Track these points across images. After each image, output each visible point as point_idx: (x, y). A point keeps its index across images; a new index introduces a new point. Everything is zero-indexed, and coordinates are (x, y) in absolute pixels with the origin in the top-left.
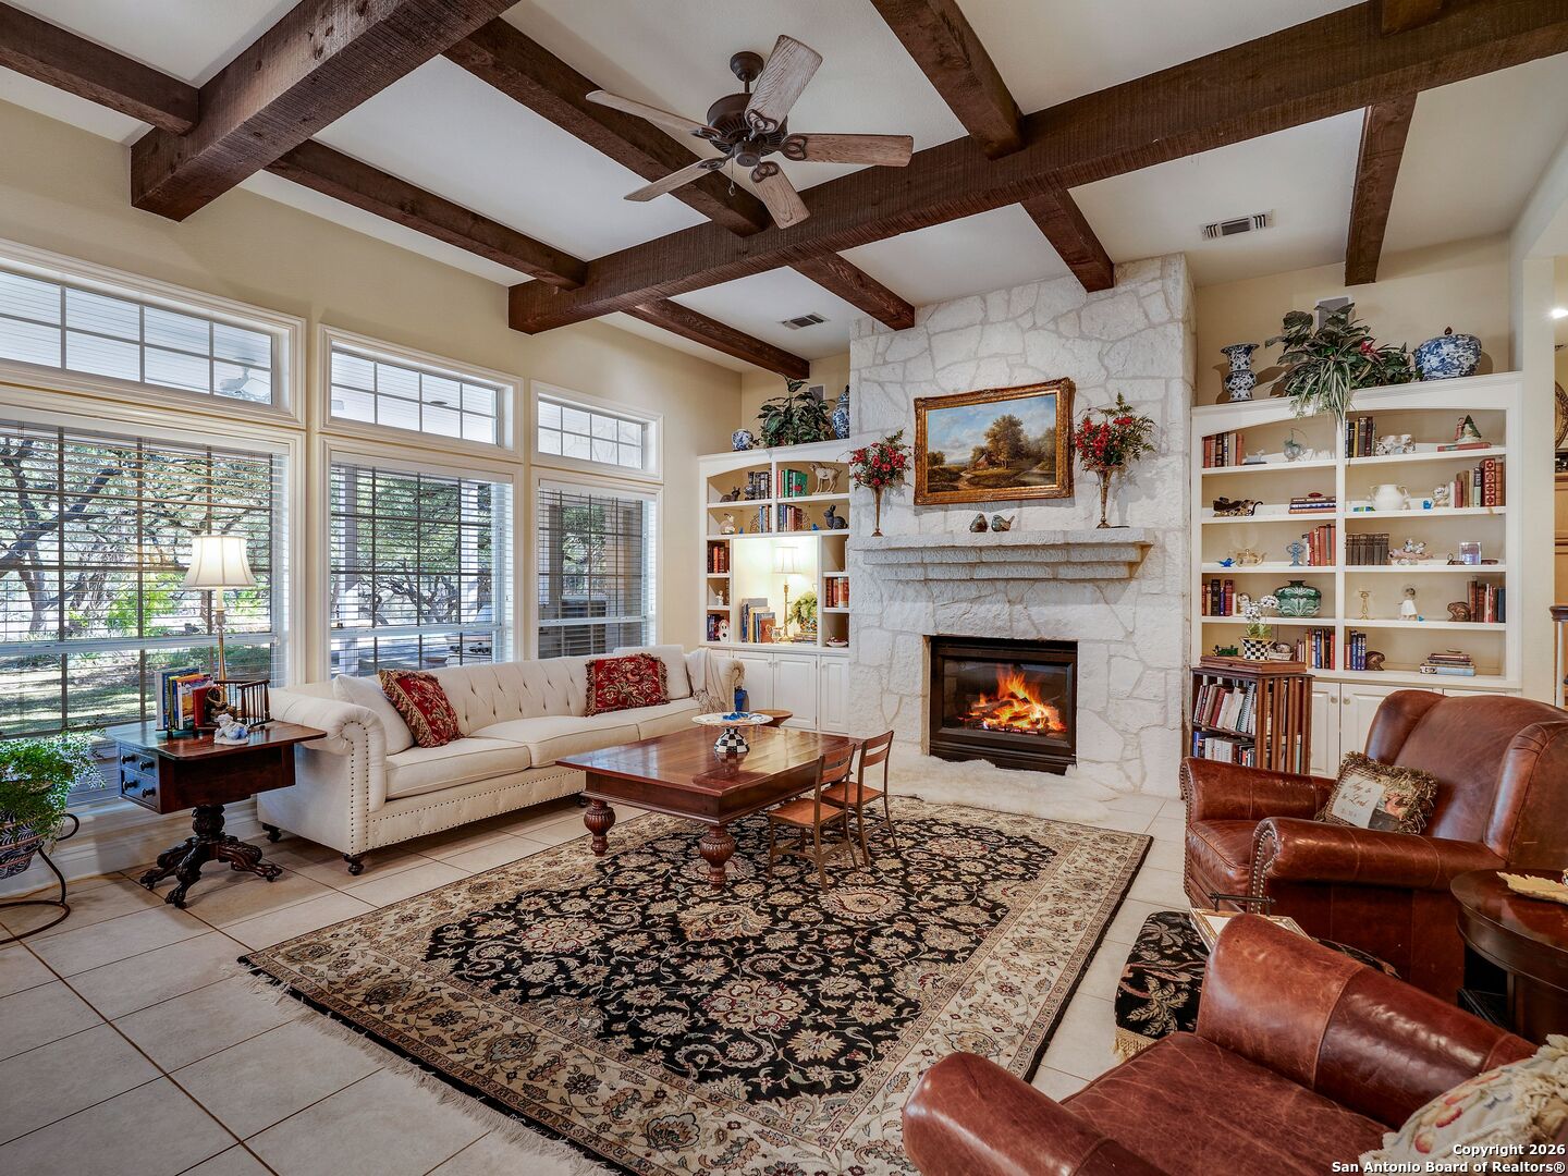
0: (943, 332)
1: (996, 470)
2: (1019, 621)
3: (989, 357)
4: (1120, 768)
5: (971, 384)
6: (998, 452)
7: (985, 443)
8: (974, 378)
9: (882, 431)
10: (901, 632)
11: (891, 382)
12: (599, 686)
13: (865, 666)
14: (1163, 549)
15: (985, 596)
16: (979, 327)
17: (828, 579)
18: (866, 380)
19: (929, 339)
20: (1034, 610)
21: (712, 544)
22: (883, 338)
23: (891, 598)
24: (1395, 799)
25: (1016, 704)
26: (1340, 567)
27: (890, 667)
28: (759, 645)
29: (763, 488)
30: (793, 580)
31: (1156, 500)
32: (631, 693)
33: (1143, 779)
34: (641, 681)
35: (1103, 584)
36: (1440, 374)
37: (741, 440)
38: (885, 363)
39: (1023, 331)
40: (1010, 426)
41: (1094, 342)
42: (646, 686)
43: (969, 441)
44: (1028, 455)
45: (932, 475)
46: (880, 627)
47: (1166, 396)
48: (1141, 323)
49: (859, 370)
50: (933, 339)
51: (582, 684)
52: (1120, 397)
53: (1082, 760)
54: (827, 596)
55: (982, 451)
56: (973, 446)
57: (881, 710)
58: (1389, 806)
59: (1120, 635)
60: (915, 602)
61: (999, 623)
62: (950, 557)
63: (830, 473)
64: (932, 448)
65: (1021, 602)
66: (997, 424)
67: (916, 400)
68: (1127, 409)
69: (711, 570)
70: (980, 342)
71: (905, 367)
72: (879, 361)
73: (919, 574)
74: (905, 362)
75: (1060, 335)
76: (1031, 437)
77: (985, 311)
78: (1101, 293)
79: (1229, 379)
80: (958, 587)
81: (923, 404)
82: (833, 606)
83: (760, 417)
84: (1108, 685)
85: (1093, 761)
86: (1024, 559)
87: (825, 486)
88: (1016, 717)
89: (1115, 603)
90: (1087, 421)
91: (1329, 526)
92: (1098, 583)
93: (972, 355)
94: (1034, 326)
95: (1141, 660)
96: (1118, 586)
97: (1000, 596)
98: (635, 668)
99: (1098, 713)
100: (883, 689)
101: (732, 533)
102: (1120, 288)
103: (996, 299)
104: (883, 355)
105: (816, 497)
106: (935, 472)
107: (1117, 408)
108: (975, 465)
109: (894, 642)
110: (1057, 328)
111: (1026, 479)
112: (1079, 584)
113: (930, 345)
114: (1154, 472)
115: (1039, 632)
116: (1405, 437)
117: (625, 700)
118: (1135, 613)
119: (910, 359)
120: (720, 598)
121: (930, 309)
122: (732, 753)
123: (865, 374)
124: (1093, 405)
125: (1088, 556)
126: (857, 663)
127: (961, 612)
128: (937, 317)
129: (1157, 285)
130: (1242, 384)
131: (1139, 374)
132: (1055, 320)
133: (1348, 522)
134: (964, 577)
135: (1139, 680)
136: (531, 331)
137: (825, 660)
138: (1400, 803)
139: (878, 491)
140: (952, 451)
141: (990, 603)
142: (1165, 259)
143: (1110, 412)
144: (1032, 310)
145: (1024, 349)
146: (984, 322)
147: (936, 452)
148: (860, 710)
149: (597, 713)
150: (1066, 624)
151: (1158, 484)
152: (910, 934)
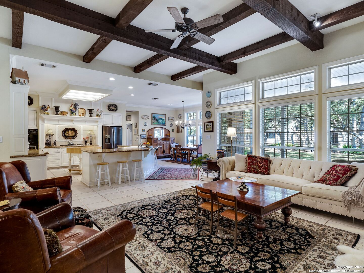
152: (162, 232)
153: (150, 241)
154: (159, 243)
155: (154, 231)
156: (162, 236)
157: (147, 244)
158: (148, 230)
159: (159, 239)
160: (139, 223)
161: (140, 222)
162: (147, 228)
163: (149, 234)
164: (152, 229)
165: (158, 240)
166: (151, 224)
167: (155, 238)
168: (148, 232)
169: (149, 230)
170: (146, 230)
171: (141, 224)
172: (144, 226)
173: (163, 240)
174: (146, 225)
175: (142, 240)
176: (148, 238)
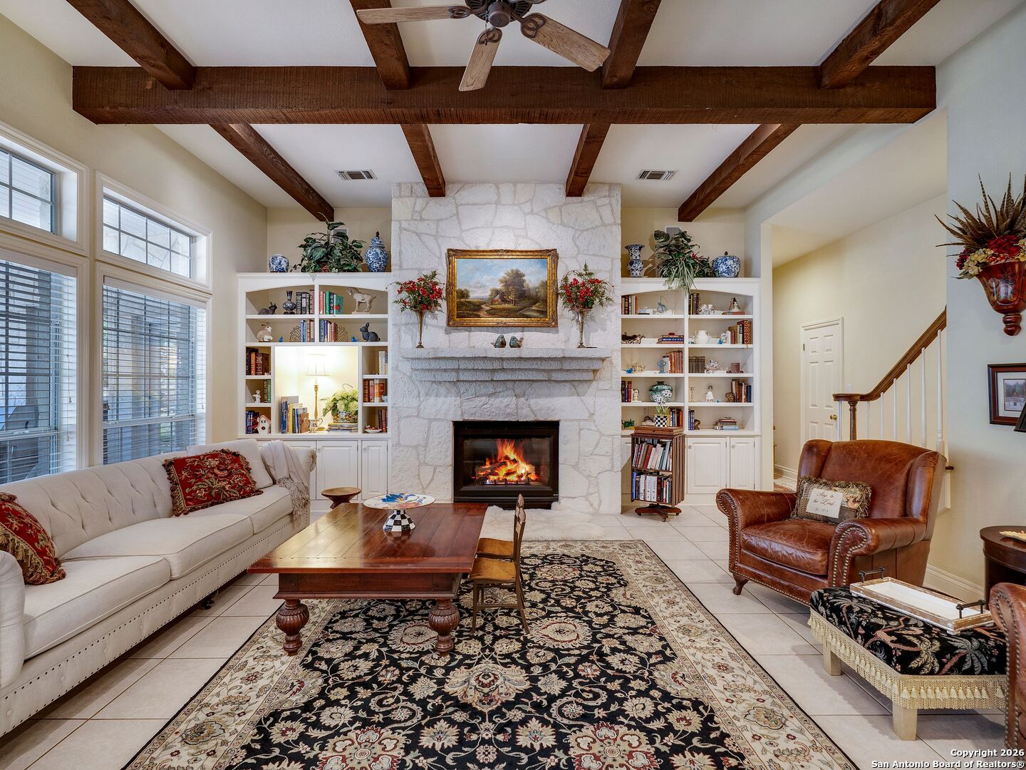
0: (468, 204)
1: (506, 306)
2: (522, 409)
3: (501, 227)
4: (587, 500)
5: (488, 245)
6: (509, 293)
7: (499, 286)
8: (490, 240)
9: (419, 270)
10: (435, 420)
11: (427, 234)
12: (185, 484)
13: (405, 446)
14: (611, 363)
15: (499, 392)
16: (493, 206)
17: (365, 380)
18: (405, 230)
19: (457, 208)
20: (532, 401)
21: (250, 350)
22: (419, 201)
23: (427, 395)
24: (852, 499)
25: (508, 463)
26: (686, 375)
27: (426, 446)
28: (298, 435)
29: (304, 305)
30: (322, 382)
31: (607, 332)
32: (224, 488)
33: (600, 505)
34: (230, 475)
35: (576, 384)
36: (726, 275)
37: (280, 263)
38: (422, 219)
39: (525, 214)
40: (518, 276)
41: (570, 229)
42: (237, 479)
43: (488, 284)
44: (529, 297)
45: (460, 305)
46: (418, 416)
47: (612, 269)
48: (598, 222)
49: (400, 221)
50: (460, 207)
51: (164, 485)
52: (586, 266)
53: (563, 497)
54: (364, 394)
55: (497, 292)
56: (491, 287)
57: (419, 479)
58: (849, 504)
59: (586, 415)
60: (446, 397)
61: (508, 411)
62: (480, 365)
63: (367, 298)
64: (460, 286)
65: (524, 396)
66: (508, 274)
67: (449, 250)
68: (591, 274)
69: (249, 372)
70: (494, 216)
71: (438, 226)
72: (417, 216)
73: (452, 377)
74: (438, 221)
75: (549, 221)
76: (531, 286)
77: (499, 196)
78: (574, 199)
79: (631, 263)
80: (479, 385)
81: (453, 254)
82: (369, 401)
83: (301, 246)
84: (579, 448)
85: (570, 498)
86: (533, 367)
87: (360, 307)
88: (509, 473)
89: (584, 395)
90: (566, 279)
91: (680, 351)
92: (573, 383)
93: (489, 224)
94: (532, 212)
95: (598, 430)
96: (585, 385)
97: (510, 392)
98: (220, 463)
99: (572, 466)
100: (420, 462)
101: (269, 341)
102: (585, 198)
103: (506, 189)
104: (420, 213)
105: (354, 316)
106: (462, 304)
107: (584, 273)
108: (492, 301)
109: (429, 427)
110: (547, 215)
111: (528, 313)
112: (561, 384)
113: (457, 211)
114: (605, 314)
115: (535, 416)
116: (710, 306)
117: (218, 495)
118: (595, 402)
119: (441, 220)
120: (258, 396)
121: (457, 187)
122: (406, 531)
123: (405, 225)
124: (569, 268)
125: (574, 365)
126: (398, 444)
127: (482, 403)
128: (463, 193)
129: (606, 201)
130: (639, 267)
131: (597, 253)
132: (546, 210)
133: (690, 349)
134: (487, 379)
135: (597, 444)
136: (98, 120)
137: (365, 444)
138: (854, 501)
139: (421, 314)
140: (476, 289)
141: (502, 397)
142: (612, 186)
143: (580, 275)
144: (531, 200)
145: (525, 225)
146: (497, 203)
147: (463, 289)
148: (401, 480)
149: (191, 511)
150: (553, 410)
151: (608, 322)
152: (621, 647)
153: (666, 636)
154: (648, 628)
155: (640, 657)
156: (627, 638)
157: (675, 633)
158: (654, 665)
159: (642, 634)
160: (673, 705)
161: (667, 705)
162: (656, 674)
163: (657, 653)
164: (640, 666)
165: (645, 634)
166: (632, 684)
167: (652, 639)
168: (659, 659)
169: (651, 665)
170: (661, 667)
171: (666, 696)
172: (660, 683)
173: (634, 631)
174: (654, 686)
175: (682, 646)
176: (665, 647)
